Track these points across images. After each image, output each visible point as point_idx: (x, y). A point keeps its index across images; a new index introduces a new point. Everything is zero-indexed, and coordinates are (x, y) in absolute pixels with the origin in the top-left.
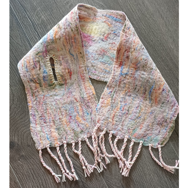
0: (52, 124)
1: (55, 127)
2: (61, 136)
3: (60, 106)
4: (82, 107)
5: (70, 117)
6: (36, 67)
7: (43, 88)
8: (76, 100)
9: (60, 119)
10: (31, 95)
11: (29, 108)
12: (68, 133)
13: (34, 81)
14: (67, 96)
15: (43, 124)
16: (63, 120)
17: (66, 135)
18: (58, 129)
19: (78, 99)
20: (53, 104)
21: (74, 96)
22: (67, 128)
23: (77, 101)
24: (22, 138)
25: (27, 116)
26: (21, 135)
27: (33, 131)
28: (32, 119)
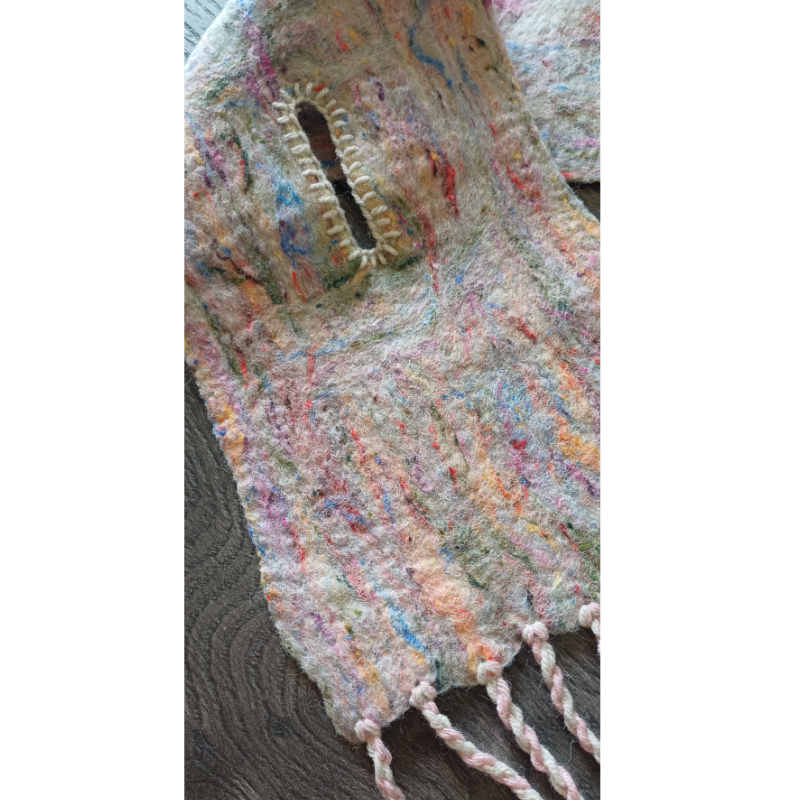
0: (406, 524)
1: (434, 540)
2: (496, 588)
3: (432, 391)
4: (573, 367)
5: (518, 445)
6: (222, 175)
7: (295, 304)
8: (523, 329)
9: (452, 474)
10: (223, 365)
11: (231, 454)
12: (535, 562)
13: (225, 266)
14: (460, 318)
15: (343, 544)
16: (472, 475)
17: (525, 578)
18: (459, 549)
19: (537, 323)
20: (383, 393)
21: (505, 309)
22: (518, 528)
23: (532, 337)
24: (217, 677)
25: (225, 512)
26: (209, 662)
27: (286, 606)
28: (264, 525)
